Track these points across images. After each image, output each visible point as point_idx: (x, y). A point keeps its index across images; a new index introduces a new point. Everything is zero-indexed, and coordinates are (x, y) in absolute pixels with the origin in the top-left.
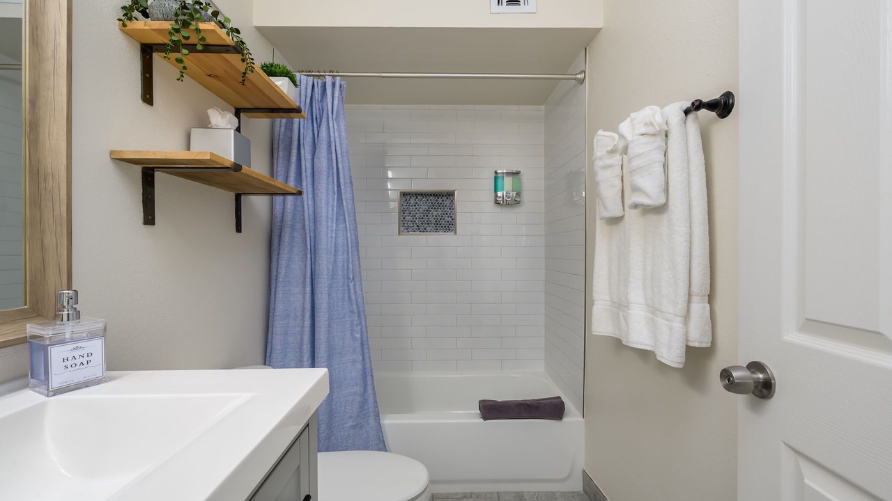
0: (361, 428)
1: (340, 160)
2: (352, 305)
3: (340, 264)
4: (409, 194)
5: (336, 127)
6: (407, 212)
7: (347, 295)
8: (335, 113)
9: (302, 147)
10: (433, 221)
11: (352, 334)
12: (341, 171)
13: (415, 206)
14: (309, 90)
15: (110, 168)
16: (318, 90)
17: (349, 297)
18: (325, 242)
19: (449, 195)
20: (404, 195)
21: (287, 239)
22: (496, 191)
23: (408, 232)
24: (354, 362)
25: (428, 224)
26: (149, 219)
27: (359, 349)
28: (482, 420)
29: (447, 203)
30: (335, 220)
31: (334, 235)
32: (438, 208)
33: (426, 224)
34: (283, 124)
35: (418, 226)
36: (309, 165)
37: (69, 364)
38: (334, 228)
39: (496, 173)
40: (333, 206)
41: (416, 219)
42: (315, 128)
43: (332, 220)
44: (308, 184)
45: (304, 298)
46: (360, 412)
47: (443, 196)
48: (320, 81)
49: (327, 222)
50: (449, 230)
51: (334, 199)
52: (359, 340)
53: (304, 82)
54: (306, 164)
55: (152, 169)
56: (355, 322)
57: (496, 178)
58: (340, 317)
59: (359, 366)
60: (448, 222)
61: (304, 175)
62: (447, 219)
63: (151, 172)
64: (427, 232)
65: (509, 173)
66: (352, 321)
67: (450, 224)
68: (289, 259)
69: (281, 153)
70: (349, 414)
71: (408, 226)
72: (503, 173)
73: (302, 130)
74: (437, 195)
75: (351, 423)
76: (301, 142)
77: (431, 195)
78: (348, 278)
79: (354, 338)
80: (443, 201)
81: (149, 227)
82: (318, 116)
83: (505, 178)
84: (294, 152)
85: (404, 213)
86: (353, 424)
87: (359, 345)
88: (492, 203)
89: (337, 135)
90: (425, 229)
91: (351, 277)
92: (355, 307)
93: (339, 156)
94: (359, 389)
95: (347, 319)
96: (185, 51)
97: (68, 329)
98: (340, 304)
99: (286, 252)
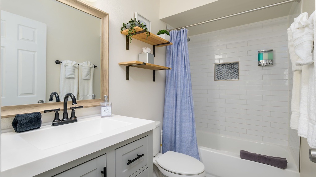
0: (191, 148)
1: (185, 56)
2: (189, 105)
3: (185, 91)
4: (219, 65)
5: (184, 45)
6: (219, 72)
7: (187, 102)
8: (183, 40)
9: (174, 54)
10: (230, 75)
11: (189, 115)
12: (186, 60)
13: (222, 69)
14: (176, 35)
15: (119, 67)
16: (179, 34)
17: (188, 103)
18: (180, 84)
19: (237, 64)
20: (217, 65)
21: (169, 83)
22: (259, 60)
23: (219, 79)
24: (189, 125)
25: (227, 76)
26: (128, 79)
27: (191, 121)
28: (240, 158)
29: (236, 67)
30: (183, 77)
31: (183, 81)
32: (232, 70)
33: (226, 76)
34: (169, 47)
35: (223, 77)
36: (176, 59)
37: (105, 111)
38: (183, 79)
39: (259, 52)
40: (183, 72)
41: (222, 74)
42: (178, 47)
43: (183, 76)
44: (176, 65)
45: (174, 102)
46: (191, 143)
47: (234, 64)
48: (179, 31)
49: (181, 77)
50: (237, 78)
51: (183, 69)
52: (191, 118)
53: (174, 32)
54: (175, 59)
55: (129, 66)
56: (190, 112)
57: (259, 55)
58: (185, 109)
59: (191, 127)
60: (236, 75)
61: (174, 62)
62: (236, 74)
63: (128, 67)
64: (227, 79)
65: (266, 51)
66: (189, 111)
67: (237, 76)
68: (170, 89)
69: (168, 56)
70: (187, 143)
71: (219, 77)
72: (262, 52)
73: (174, 48)
74: (231, 64)
75: (188, 146)
76: (173, 52)
77: (229, 64)
78: (188, 96)
79: (190, 117)
80: (234, 66)
81: (128, 81)
82: (179, 43)
83: (263, 54)
84: (171, 55)
85: (217, 72)
86: (189, 146)
87: (191, 120)
88: (257, 65)
89: (184, 48)
90: (226, 78)
91: (189, 96)
92: (190, 106)
93: (185, 55)
94: (191, 135)
95: (187, 110)
96: (131, 36)
97: (106, 103)
98: (185, 105)
99: (169, 87)
